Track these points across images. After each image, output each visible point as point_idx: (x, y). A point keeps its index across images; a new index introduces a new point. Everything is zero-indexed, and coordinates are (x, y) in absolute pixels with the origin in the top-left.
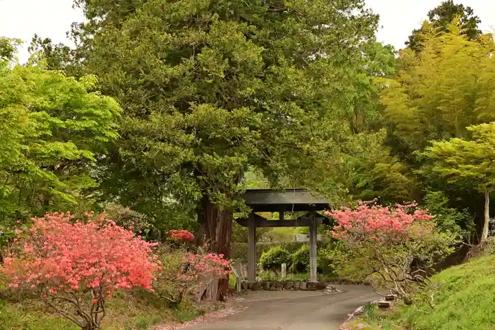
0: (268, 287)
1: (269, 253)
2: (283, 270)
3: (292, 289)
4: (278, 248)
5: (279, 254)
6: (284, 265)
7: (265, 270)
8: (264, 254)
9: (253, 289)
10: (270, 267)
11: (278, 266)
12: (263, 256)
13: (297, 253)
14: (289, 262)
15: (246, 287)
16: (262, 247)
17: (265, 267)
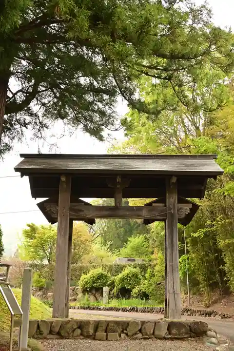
0: (91, 331)
1: (89, 275)
2: (105, 294)
3: (140, 335)
4: (99, 270)
5: (101, 277)
6: (106, 289)
7: (84, 294)
8: (83, 276)
9: (60, 335)
10: (90, 291)
11: (99, 290)
12: (82, 278)
13: (120, 276)
14: (112, 285)
15: (45, 331)
16: (81, 269)
17: (84, 291)
